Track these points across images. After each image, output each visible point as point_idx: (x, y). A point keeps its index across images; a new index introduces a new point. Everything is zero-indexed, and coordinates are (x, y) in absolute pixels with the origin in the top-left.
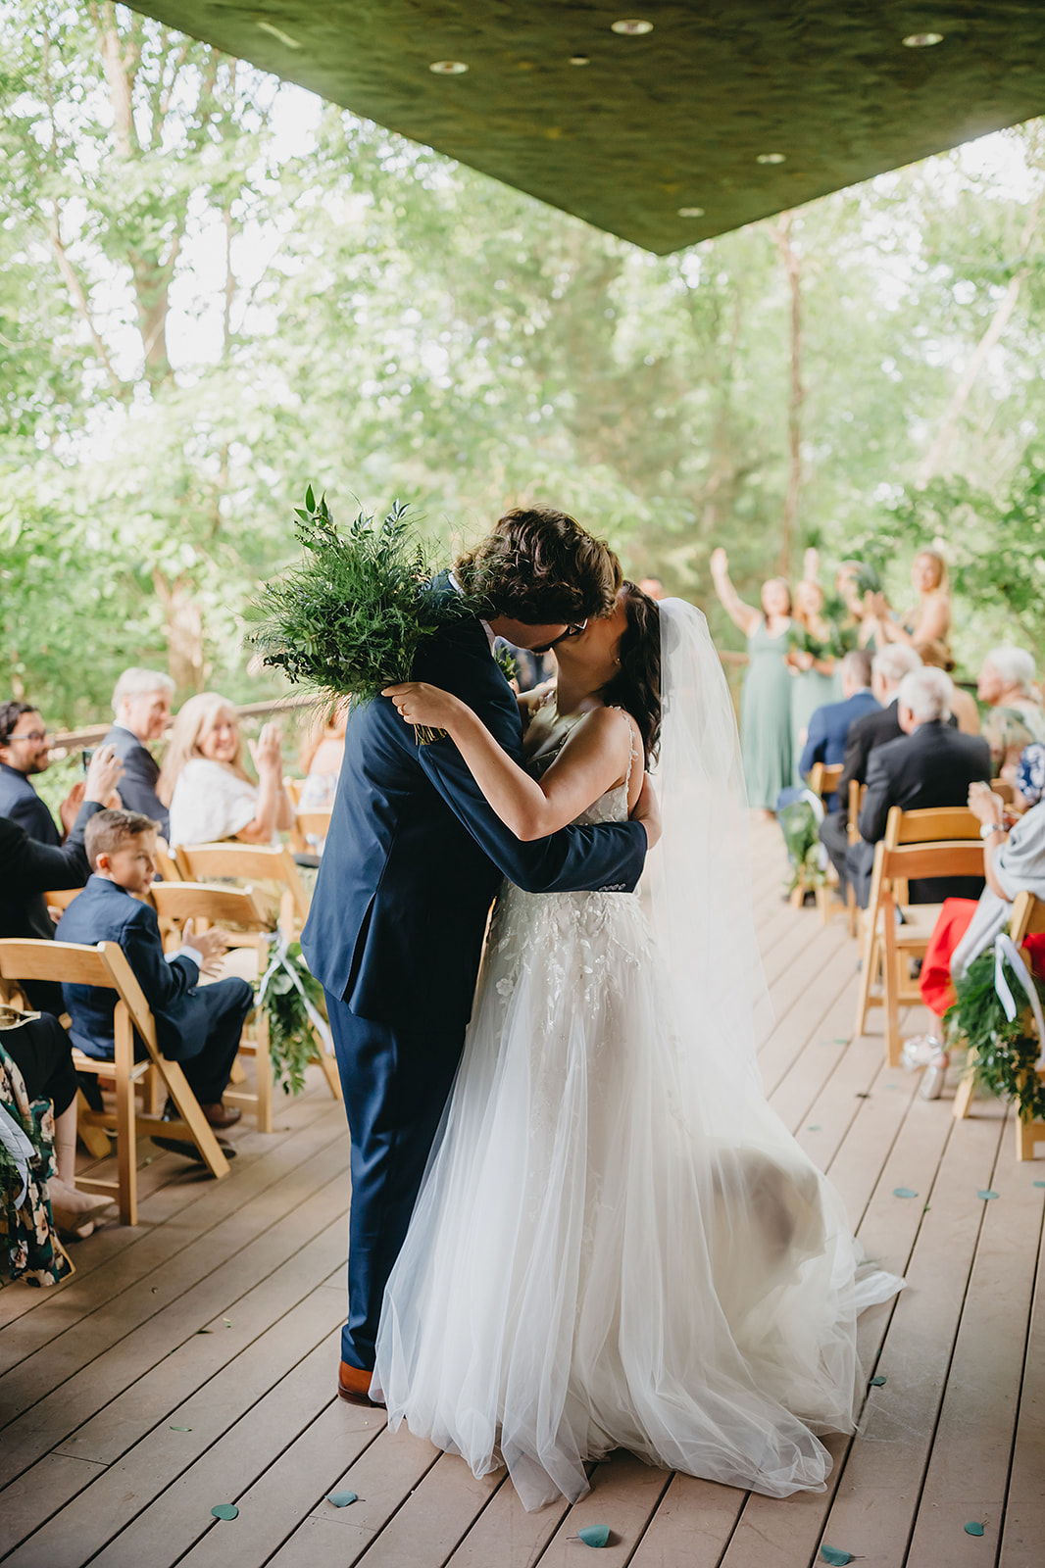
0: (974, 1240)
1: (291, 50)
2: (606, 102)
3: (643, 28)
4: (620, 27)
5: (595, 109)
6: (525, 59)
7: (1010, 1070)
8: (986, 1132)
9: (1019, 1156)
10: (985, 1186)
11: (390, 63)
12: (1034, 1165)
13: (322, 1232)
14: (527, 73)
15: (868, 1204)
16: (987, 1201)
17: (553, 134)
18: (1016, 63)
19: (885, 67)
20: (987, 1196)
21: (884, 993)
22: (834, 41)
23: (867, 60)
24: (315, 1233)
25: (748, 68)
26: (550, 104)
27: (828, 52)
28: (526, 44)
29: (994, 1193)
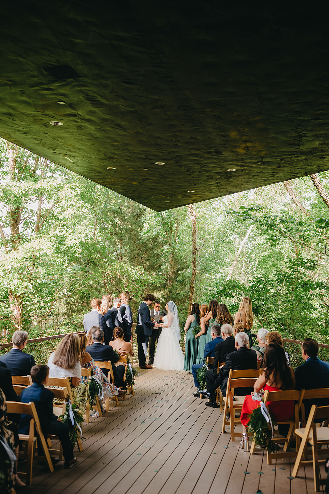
0: (258, 484)
1: (71, 162)
2: (150, 178)
3: (163, 164)
4: (157, 163)
5: (147, 179)
6: (131, 168)
7: (265, 439)
8: (259, 458)
9: (268, 463)
10: (260, 471)
11: (96, 167)
12: (272, 465)
13: (84, 486)
14: (131, 171)
15: (230, 476)
16: (260, 474)
17: (135, 183)
18: (254, 176)
19: (222, 175)
20: (261, 473)
21: (230, 421)
22: (211, 169)
23: (218, 173)
24: (82, 486)
25: (188, 173)
26: (135, 177)
27: (208, 171)
28: (132, 165)
29: (262, 473)
